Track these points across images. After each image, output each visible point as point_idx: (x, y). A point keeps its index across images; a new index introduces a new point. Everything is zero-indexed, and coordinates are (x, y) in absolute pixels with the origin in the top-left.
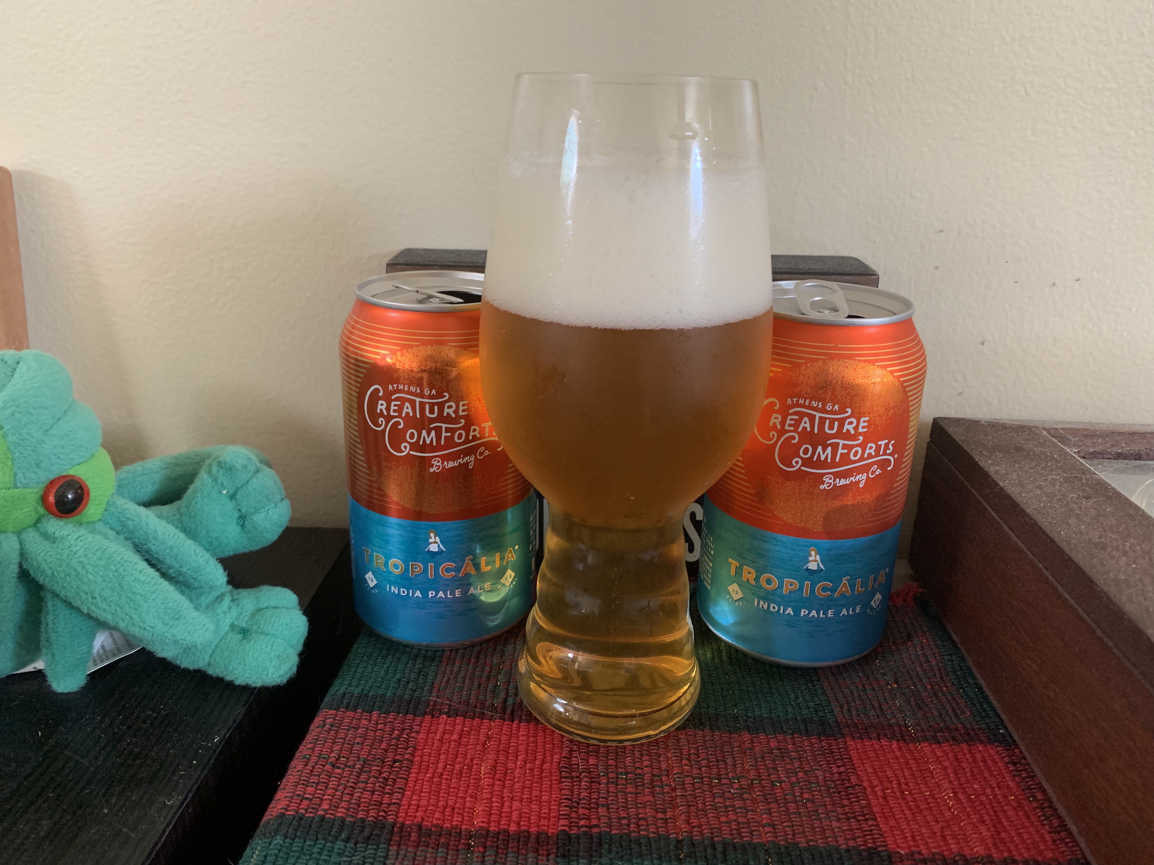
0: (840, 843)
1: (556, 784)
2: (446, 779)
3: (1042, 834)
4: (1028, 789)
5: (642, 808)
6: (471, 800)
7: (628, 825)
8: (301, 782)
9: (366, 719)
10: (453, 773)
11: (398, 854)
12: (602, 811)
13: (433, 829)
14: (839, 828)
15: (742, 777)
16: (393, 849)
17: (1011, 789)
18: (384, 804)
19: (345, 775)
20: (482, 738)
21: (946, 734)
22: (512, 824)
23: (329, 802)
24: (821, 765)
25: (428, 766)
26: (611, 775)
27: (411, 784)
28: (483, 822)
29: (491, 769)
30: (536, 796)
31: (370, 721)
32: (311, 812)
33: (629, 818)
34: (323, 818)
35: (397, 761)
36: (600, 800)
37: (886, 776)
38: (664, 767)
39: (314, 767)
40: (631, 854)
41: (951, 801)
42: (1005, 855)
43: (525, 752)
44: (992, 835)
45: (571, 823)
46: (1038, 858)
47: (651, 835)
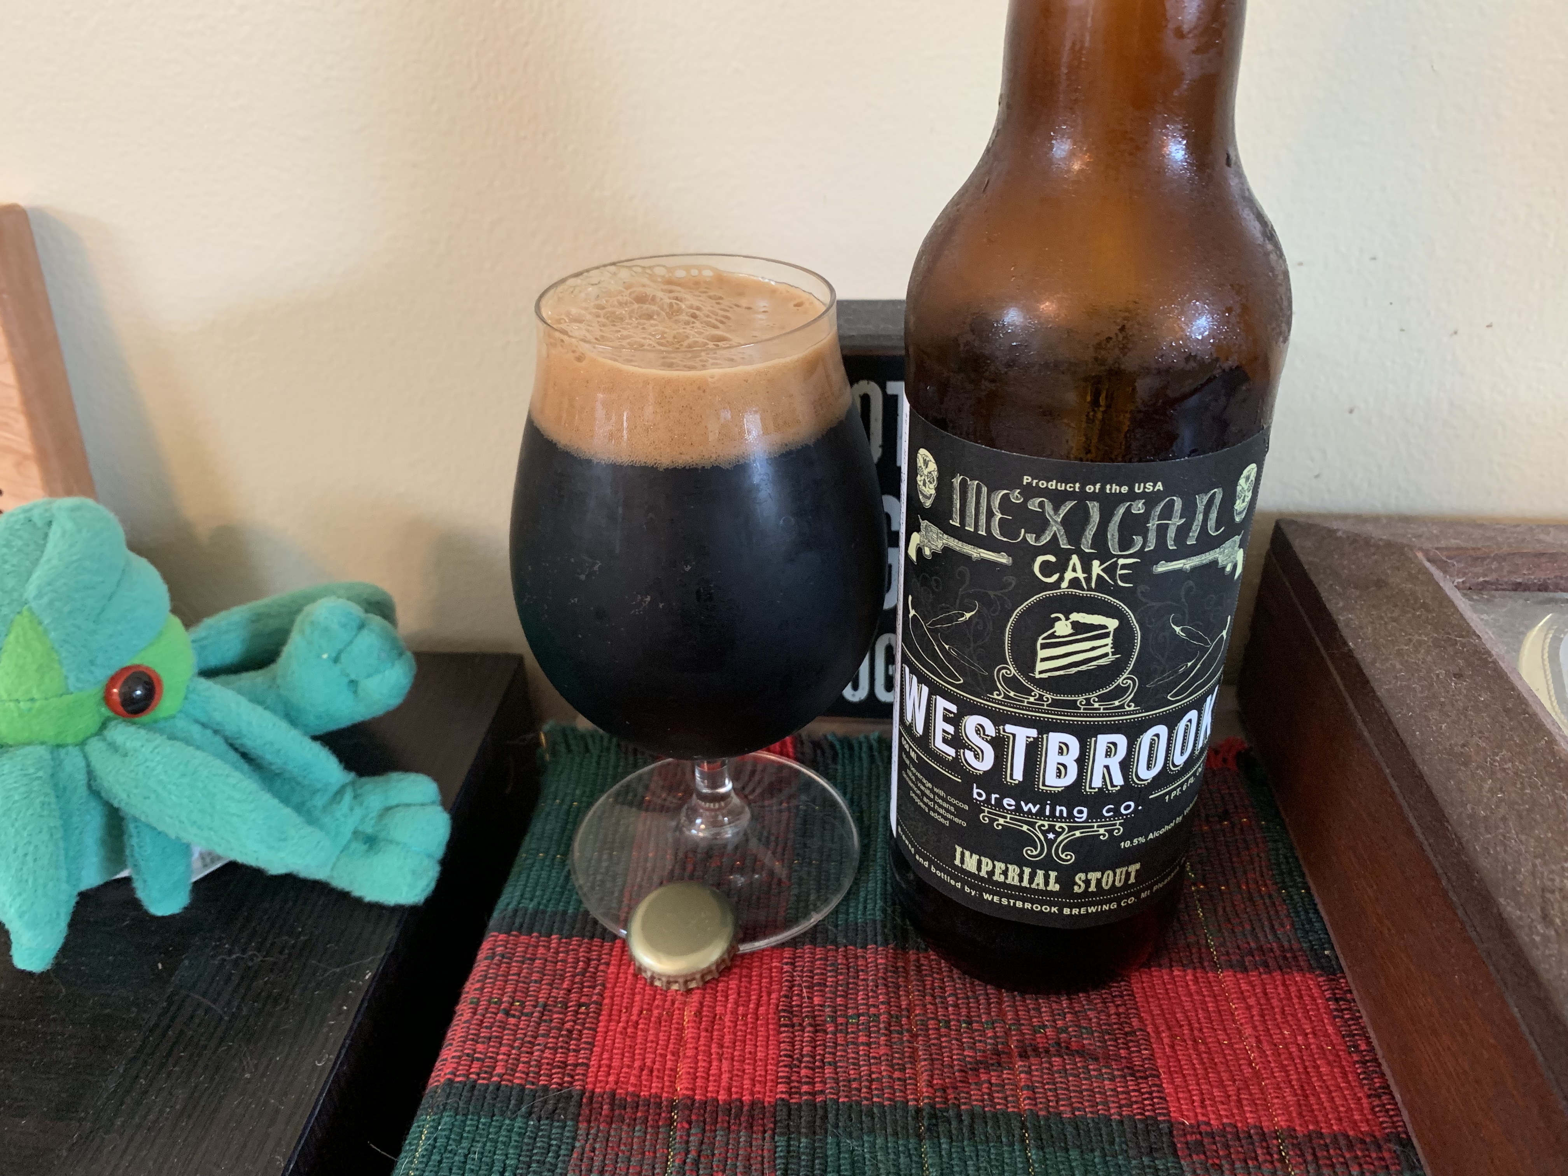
0: (1112, 1111)
1: (774, 1035)
2: (643, 1030)
3: (1359, 1098)
4: (1348, 1036)
5: (876, 1064)
6: (672, 1057)
7: (860, 1091)
8: (470, 1037)
9: (544, 946)
10: (650, 1021)
11: (588, 1134)
12: (828, 1071)
13: (629, 1100)
14: (1112, 1090)
15: (997, 1021)
16: (583, 1126)
17: (1328, 1036)
18: (570, 1065)
19: (521, 1026)
21: (1258, 959)
22: (722, 1092)
23: (505, 1063)
24: (1097, 1005)
25: (620, 1011)
27: (600, 1037)
28: (687, 1089)
29: (696, 1015)
30: (750, 1052)
31: (549, 949)
32: (484, 1079)
33: (859, 1079)
34: (498, 1087)
35: (583, 1004)
36: (826, 1056)
37: (1176, 1018)
38: (904, 1004)
39: (484, 1016)
40: (862, 1129)
41: (1253, 1052)
42: (1311, 1127)
43: (736, 990)
44: (1299, 1100)
45: (791, 1088)
46: (1351, 1133)
47: (886, 1103)
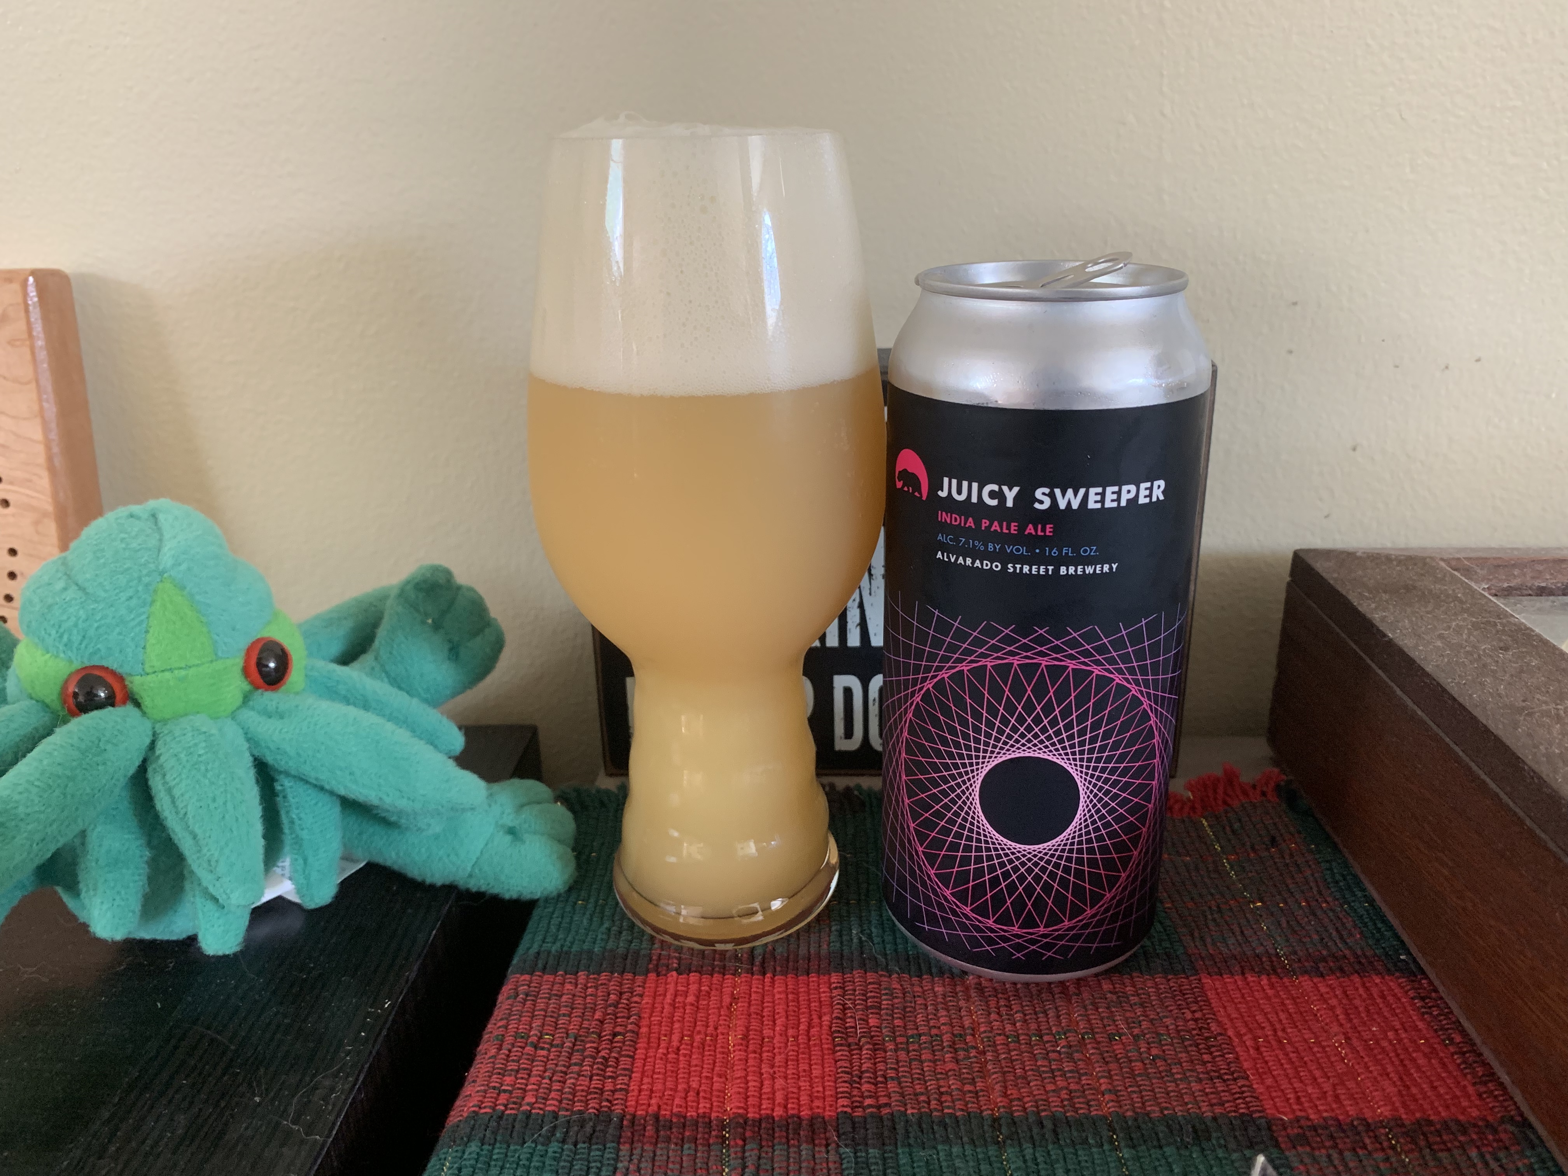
0: (1203, 1110)
1: (829, 1054)
2: (685, 1055)
3: (1465, 1087)
4: (1441, 1030)
5: (944, 1079)
6: (719, 1080)
7: (929, 1103)
8: (496, 1071)
9: (571, 982)
10: (692, 1046)
11: (632, 1155)
12: (892, 1086)
13: (674, 1120)
14: (1200, 1091)
15: (1069, 1031)
16: (625, 1149)
17: (1420, 1030)
18: (608, 1091)
19: (551, 1057)
20: (727, 1000)
21: (1332, 964)
22: (777, 1109)
23: (535, 1093)
24: (1171, 1011)
25: (659, 1039)
26: (899, 1040)
27: (639, 1063)
28: (739, 1108)
29: (742, 1039)
30: (804, 1071)
31: (576, 985)
32: (512, 1109)
33: (927, 1092)
34: (528, 1115)
35: (619, 1034)
36: (889, 1071)
37: (1256, 1021)
38: (967, 1023)
39: (510, 1051)
40: (935, 1139)
41: (1343, 1049)
42: (1418, 1115)
43: (784, 1013)
44: (1399, 1091)
45: (852, 1103)
46: (1461, 1118)
47: (959, 1113)
